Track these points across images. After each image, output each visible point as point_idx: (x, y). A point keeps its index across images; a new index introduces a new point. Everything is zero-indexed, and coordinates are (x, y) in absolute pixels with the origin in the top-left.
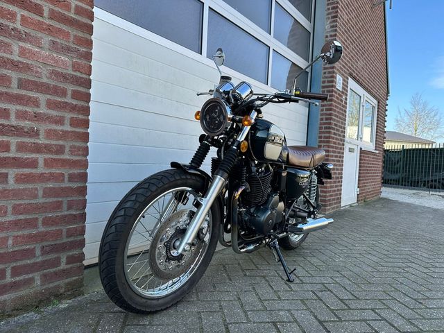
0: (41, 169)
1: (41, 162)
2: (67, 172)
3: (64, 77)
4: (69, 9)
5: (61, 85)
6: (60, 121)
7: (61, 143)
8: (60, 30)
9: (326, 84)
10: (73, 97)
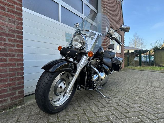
0: (8, 62)
1: (8, 60)
2: (16, 63)
3: (14, 31)
4: (14, 8)
5: (13, 34)
6: (13, 46)
7: (14, 53)
8: (11, 15)
10: (17, 38)
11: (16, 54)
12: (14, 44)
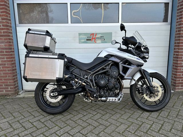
1: (1, 67)
2: (7, 69)
3: (3, 49)
4: (2, 33)
5: (2, 50)
6: (4, 58)
7: (5, 63)
9: (180, 7)
10: (6, 53)
11: (6, 63)
12: (4, 57)
